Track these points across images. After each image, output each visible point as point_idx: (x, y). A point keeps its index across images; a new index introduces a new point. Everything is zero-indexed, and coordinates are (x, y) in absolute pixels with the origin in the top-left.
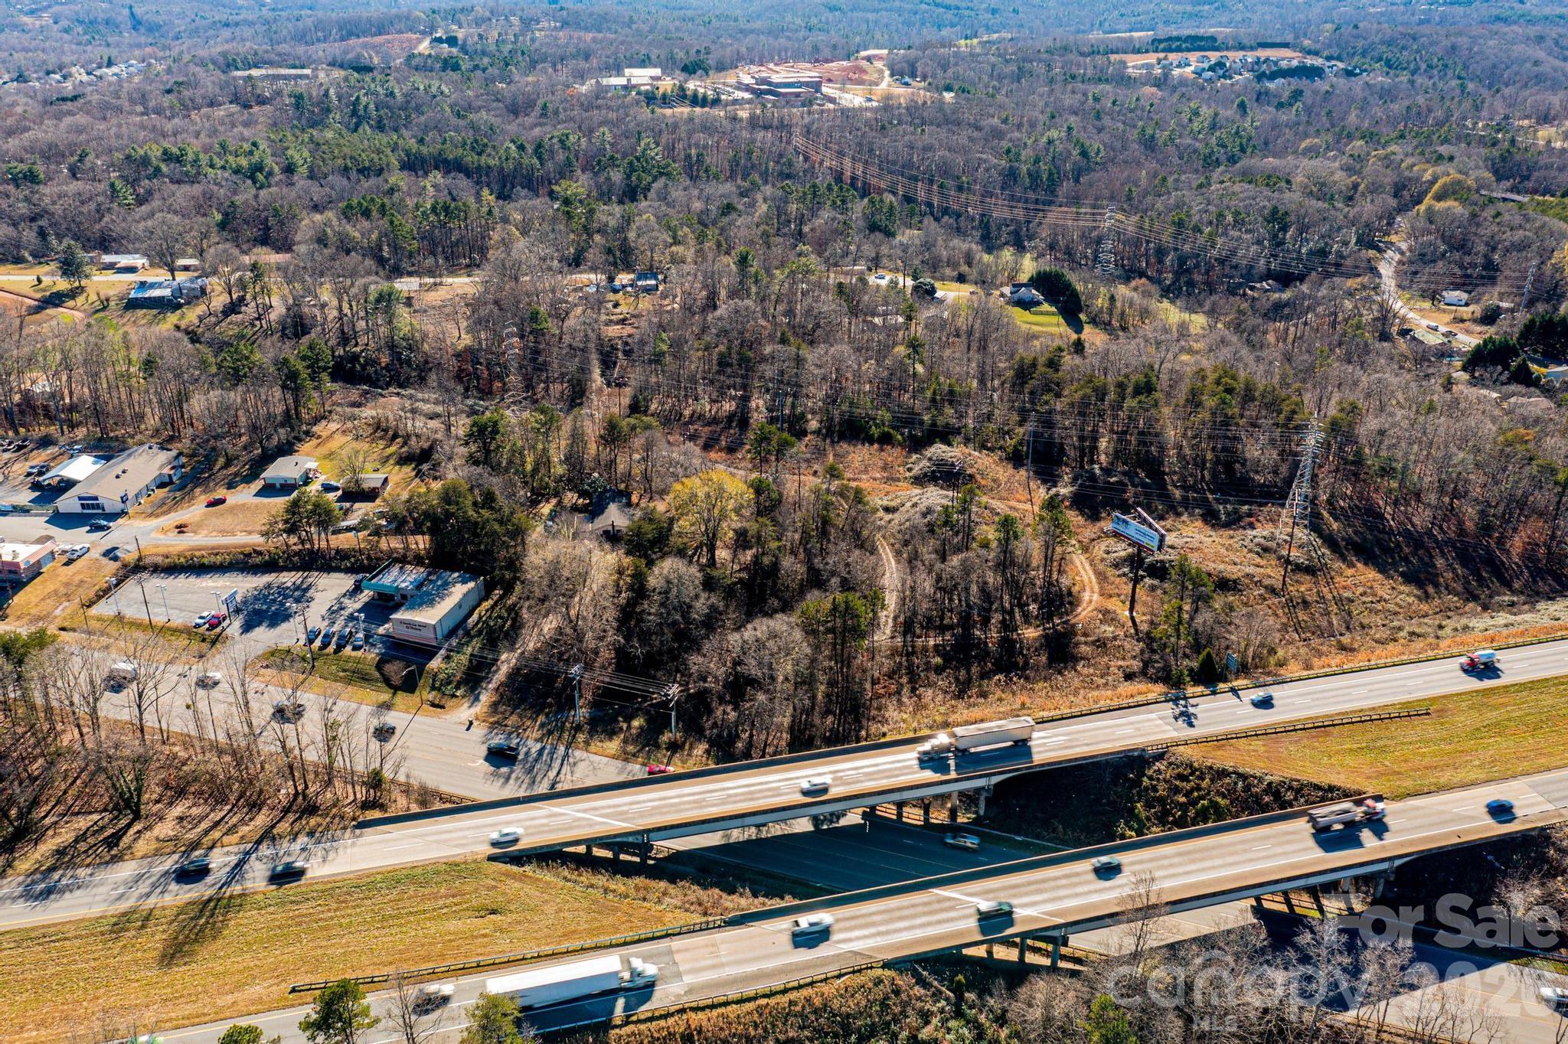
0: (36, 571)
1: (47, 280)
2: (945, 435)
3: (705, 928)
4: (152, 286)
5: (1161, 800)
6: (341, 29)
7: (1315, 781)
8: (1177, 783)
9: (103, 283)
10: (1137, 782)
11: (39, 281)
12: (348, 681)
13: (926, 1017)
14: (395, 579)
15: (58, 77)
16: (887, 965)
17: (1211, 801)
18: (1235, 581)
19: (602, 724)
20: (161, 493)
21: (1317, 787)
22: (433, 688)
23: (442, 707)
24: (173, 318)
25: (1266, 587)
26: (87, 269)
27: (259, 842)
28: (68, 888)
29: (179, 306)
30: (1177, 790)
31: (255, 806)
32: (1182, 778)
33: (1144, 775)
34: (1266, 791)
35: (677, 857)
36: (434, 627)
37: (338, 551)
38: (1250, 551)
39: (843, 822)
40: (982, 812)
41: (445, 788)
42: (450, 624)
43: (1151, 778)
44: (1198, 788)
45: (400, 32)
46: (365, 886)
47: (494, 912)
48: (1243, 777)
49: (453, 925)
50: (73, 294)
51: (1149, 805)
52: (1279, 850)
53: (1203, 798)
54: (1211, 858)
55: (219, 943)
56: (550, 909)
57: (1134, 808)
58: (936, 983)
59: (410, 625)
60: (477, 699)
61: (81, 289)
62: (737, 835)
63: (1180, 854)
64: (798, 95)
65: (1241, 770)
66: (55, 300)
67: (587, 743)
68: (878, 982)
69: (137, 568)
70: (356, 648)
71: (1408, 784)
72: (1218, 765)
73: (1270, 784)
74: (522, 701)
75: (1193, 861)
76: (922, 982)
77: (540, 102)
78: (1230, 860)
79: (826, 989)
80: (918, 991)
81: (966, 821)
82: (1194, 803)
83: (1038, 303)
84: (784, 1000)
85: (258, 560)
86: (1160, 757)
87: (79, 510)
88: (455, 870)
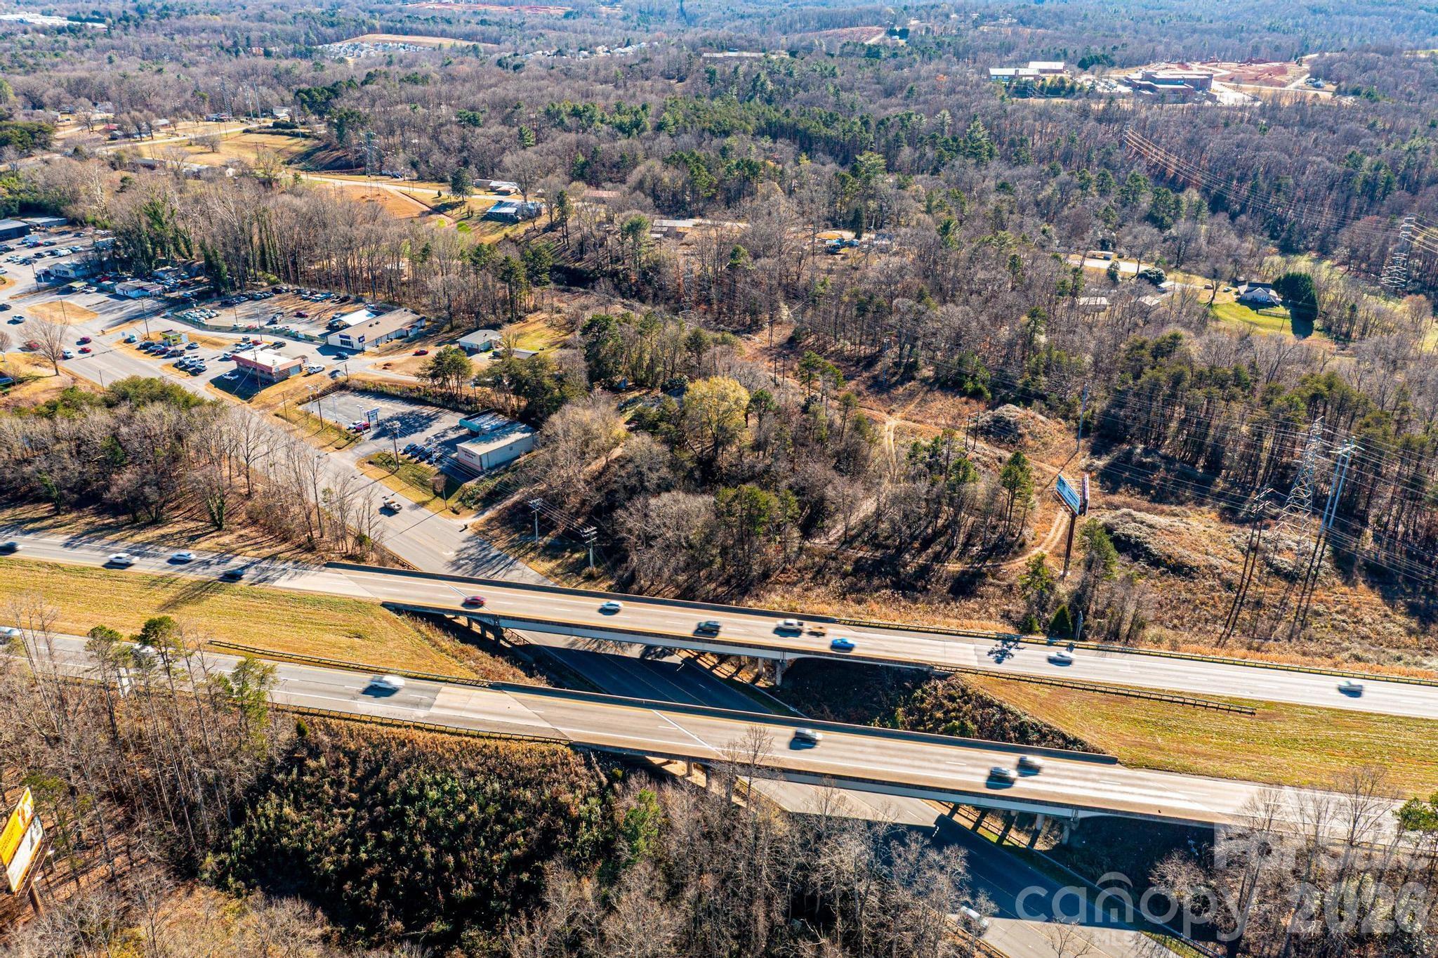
0: (284, 376)
1: (444, 195)
2: (1025, 398)
3: (475, 684)
4: (507, 205)
5: (922, 712)
6: (819, 20)
7: (1065, 731)
8: (945, 702)
9: (480, 200)
10: (911, 692)
11: (440, 194)
12: (411, 484)
13: (573, 787)
14: (486, 423)
15: (586, 53)
16: (574, 746)
17: (963, 723)
18: (1191, 569)
19: (551, 552)
20: (396, 342)
21: (1063, 737)
22: (460, 500)
23: (457, 513)
24: (508, 230)
25: (1222, 581)
26: (469, 188)
27: (265, 559)
28: (148, 556)
29: (517, 221)
30: (941, 706)
31: (285, 540)
32: (952, 699)
33: (920, 687)
34: (1015, 729)
35: (528, 648)
36: (480, 457)
37: (467, 398)
38: (1237, 547)
39: (666, 659)
40: (778, 683)
41: (404, 556)
42: (499, 459)
43: (924, 692)
44: (959, 710)
45: (868, 25)
46: (301, 599)
47: (359, 637)
48: (1003, 711)
49: (330, 637)
50: (452, 206)
51: (909, 713)
52: (970, 769)
53: (957, 718)
54: (902, 757)
55: (197, 607)
56: (391, 644)
57: (895, 711)
58: (598, 769)
59: (467, 452)
60: (482, 513)
61: (463, 203)
62: (581, 645)
63: (877, 747)
64: (1175, 91)
65: (1005, 706)
66: (440, 209)
67: (532, 560)
68: (555, 753)
69: (342, 387)
70: (430, 463)
71: (1158, 758)
72: (989, 696)
73: (1022, 724)
74: (511, 522)
75: (882, 755)
76: (589, 765)
77: (909, 86)
78: (917, 763)
79: (514, 746)
80: (583, 770)
81: (763, 686)
82: (947, 721)
83: (1272, 305)
84: (480, 742)
85: (415, 395)
86: (943, 677)
87: (339, 344)
88: (359, 606)
